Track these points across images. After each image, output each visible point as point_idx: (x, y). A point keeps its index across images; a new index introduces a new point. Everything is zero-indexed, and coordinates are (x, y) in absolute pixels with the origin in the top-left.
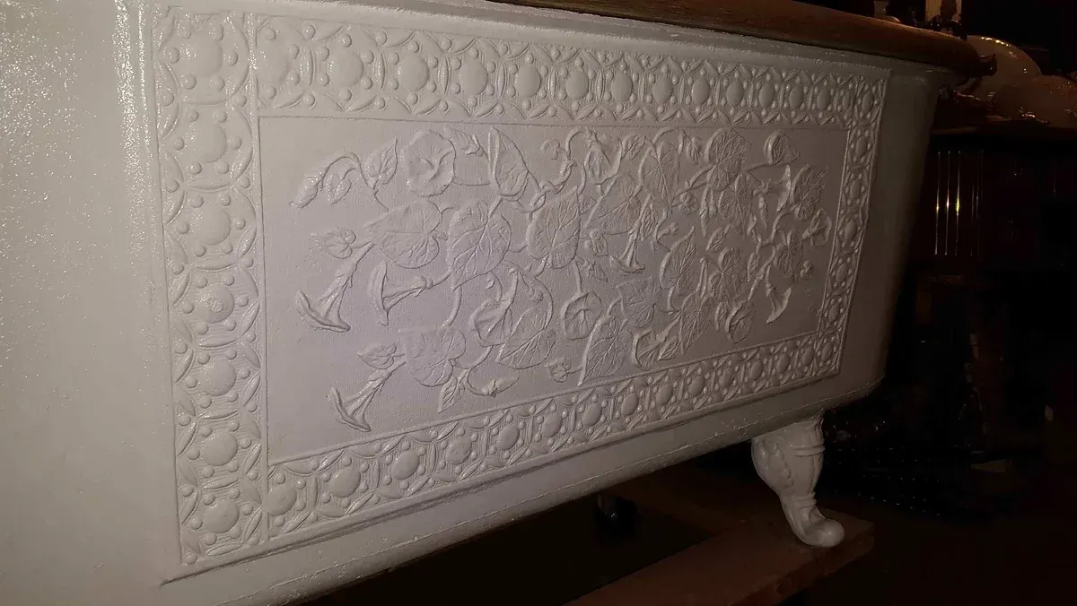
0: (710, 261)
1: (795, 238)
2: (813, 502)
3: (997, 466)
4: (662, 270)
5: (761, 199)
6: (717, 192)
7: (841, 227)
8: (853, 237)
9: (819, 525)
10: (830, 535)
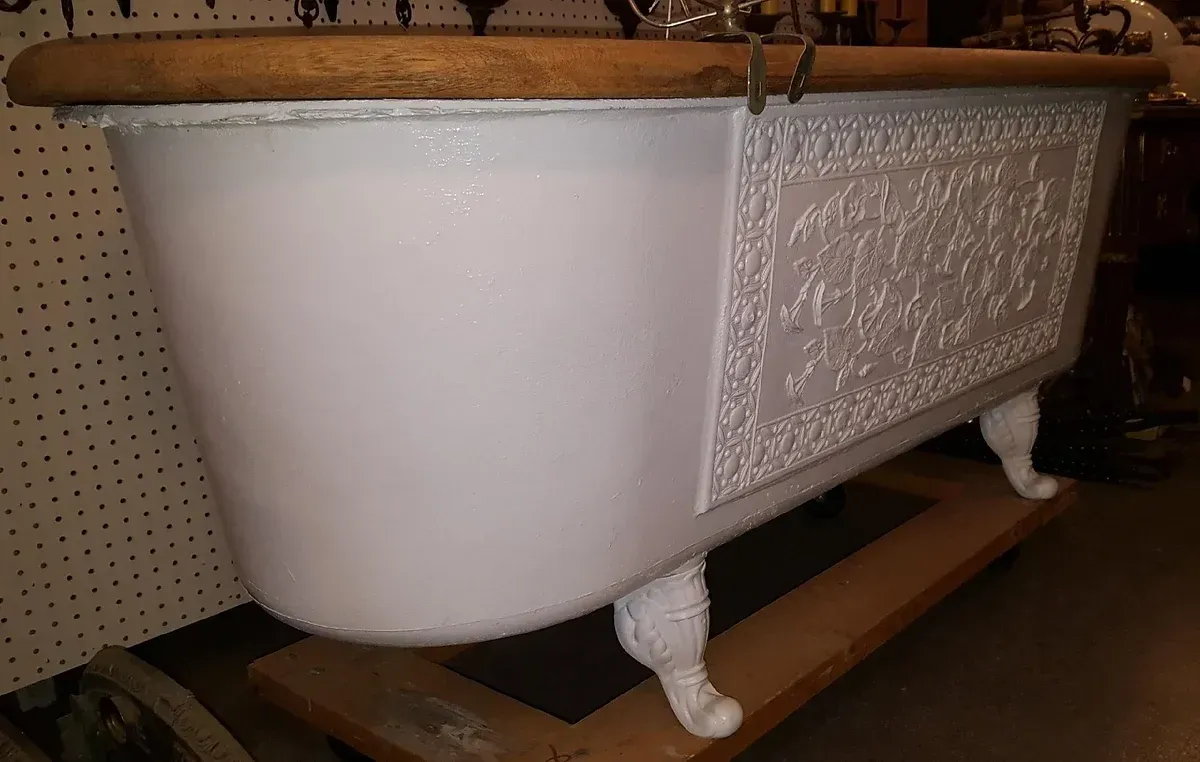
0: (991, 263)
1: (1041, 238)
2: (1031, 463)
3: (1151, 433)
4: (964, 272)
5: (1024, 210)
6: (1000, 208)
7: (1070, 226)
8: (1076, 236)
9: (1037, 481)
10: (1046, 488)
